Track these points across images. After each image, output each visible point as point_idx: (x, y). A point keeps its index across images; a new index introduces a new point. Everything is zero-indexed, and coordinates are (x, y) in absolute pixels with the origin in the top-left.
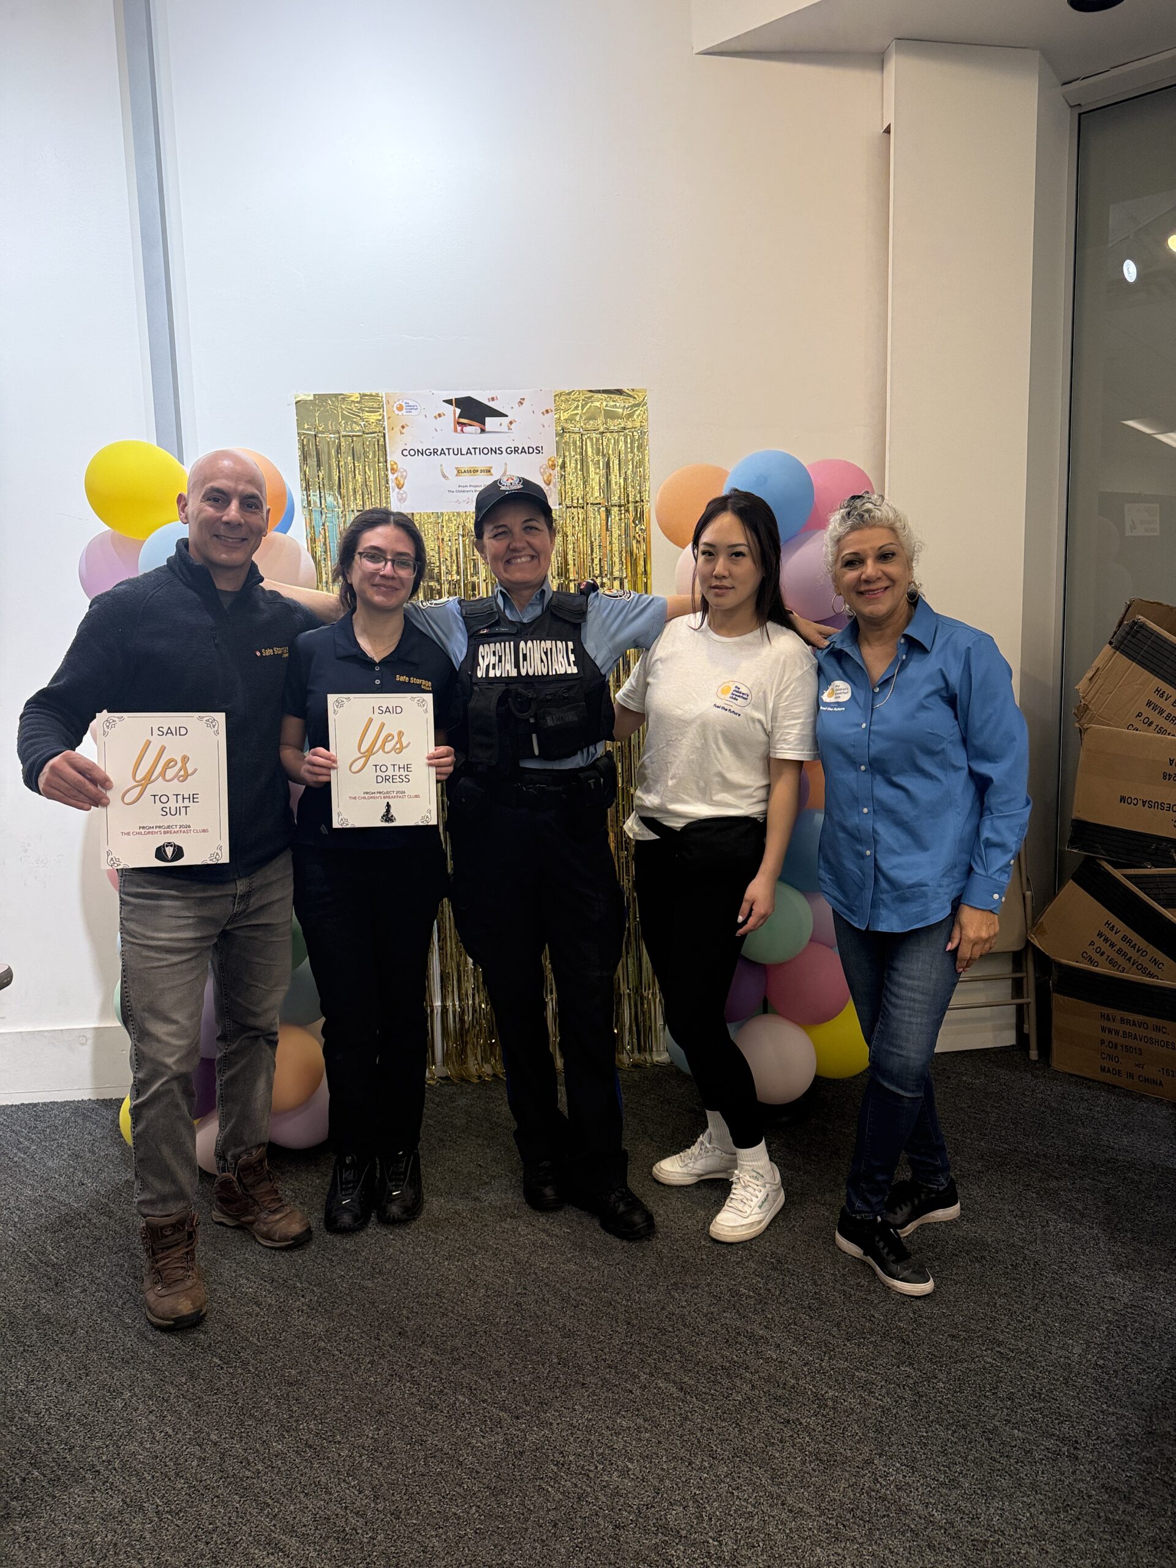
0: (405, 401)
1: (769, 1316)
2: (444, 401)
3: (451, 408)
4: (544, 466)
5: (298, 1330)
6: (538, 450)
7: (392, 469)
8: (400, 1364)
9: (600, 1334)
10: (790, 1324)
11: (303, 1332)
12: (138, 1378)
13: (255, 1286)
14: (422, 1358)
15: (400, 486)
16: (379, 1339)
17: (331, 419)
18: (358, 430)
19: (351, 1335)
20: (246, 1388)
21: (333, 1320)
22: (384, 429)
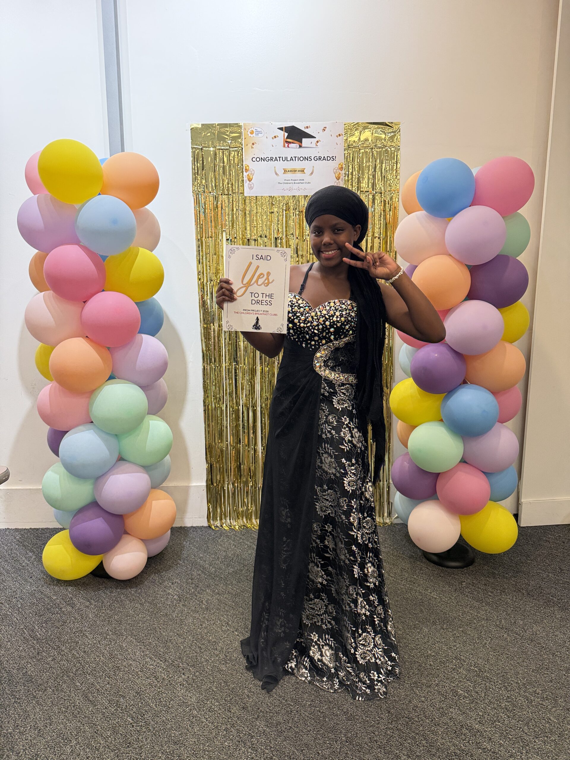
0: (255, 128)
1: (480, 713)
2: (278, 128)
3: (282, 133)
4: (336, 168)
5: (180, 700)
6: (333, 158)
7: (246, 169)
8: (244, 732)
9: (371, 719)
10: (495, 721)
11: (183, 702)
12: (81, 729)
13: (155, 664)
14: (258, 729)
15: (250, 179)
16: (230, 712)
17: (211, 139)
18: (227, 146)
19: (213, 707)
20: (147, 744)
21: (202, 694)
22: (242, 145)
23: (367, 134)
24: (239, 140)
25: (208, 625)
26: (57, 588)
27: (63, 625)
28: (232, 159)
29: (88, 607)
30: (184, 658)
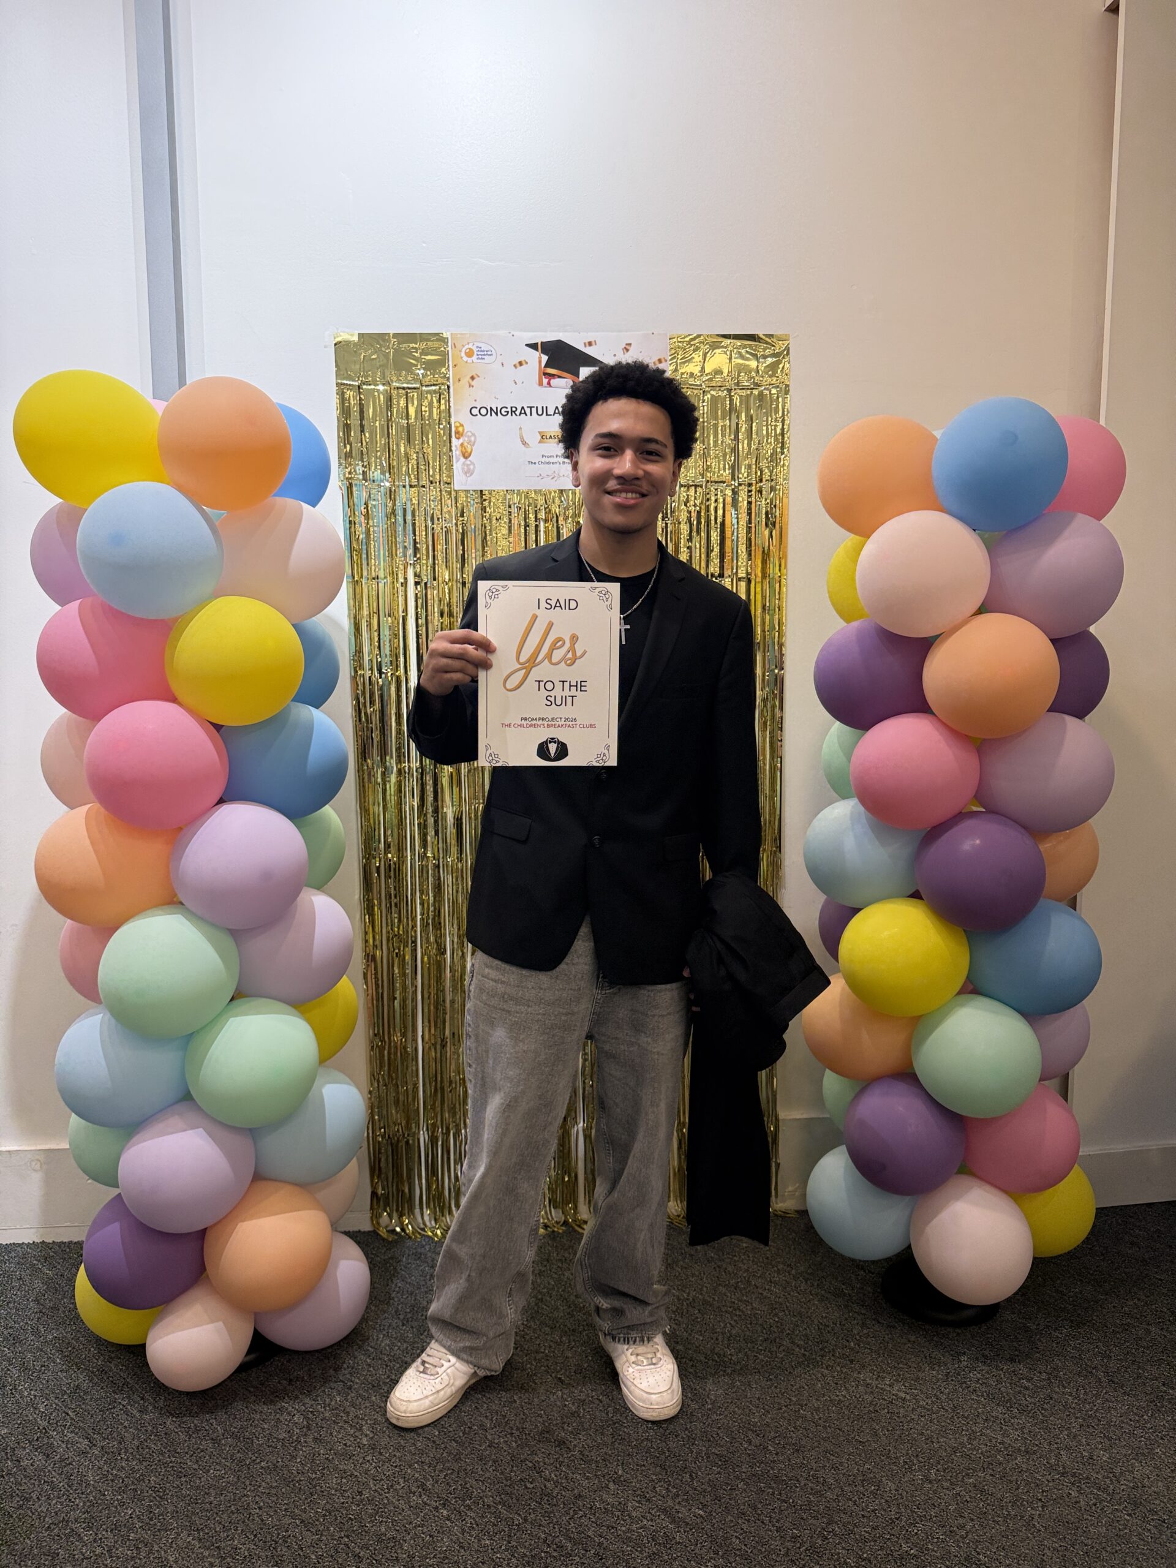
0: (477, 344)
7: (457, 433)
15: (466, 455)
17: (380, 366)
18: (415, 380)
22: (448, 379)
23: (718, 360)
24: (443, 370)
25: (376, 1491)
28: (427, 409)
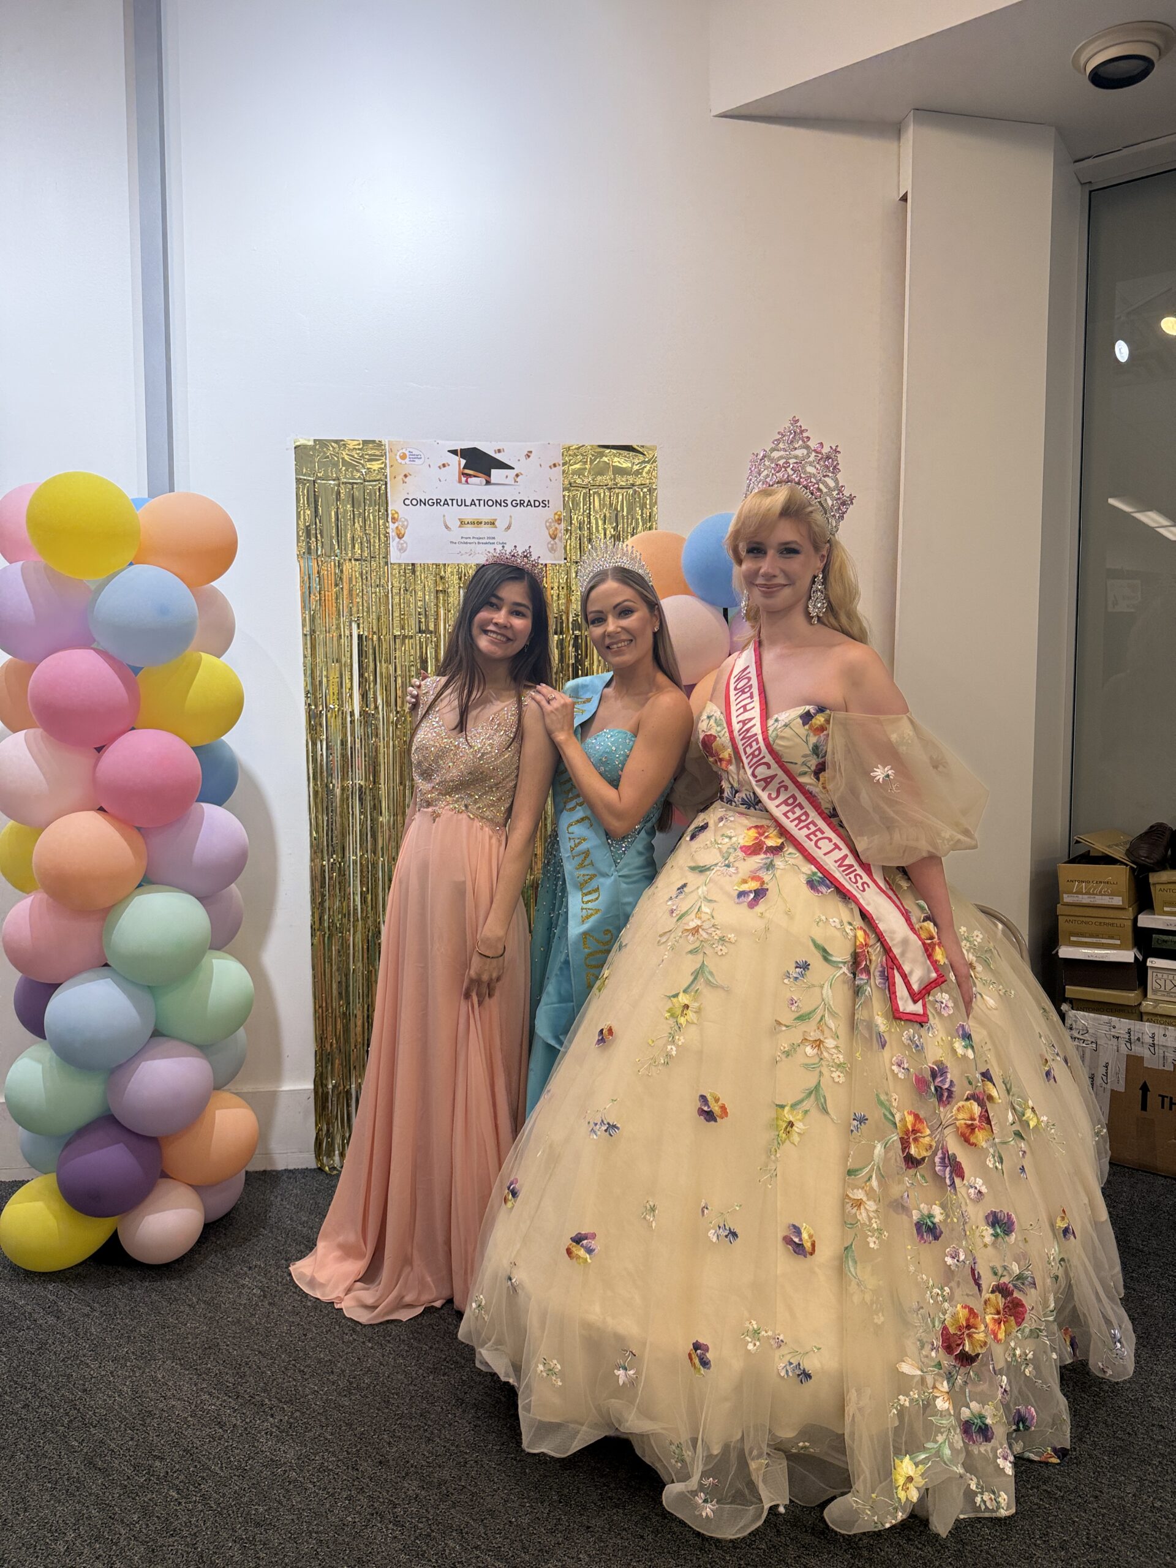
0: (409, 449)
2: (449, 451)
3: (456, 459)
4: (550, 521)
5: (266, 1457)
6: (544, 504)
7: (393, 518)
8: (381, 1500)
11: (271, 1459)
12: (83, 1514)
13: (218, 1403)
14: (405, 1493)
15: (400, 536)
16: (357, 1470)
17: (331, 465)
18: (359, 478)
19: (326, 1464)
20: (207, 1528)
21: (306, 1446)
22: (386, 477)
26: (25, 1287)
27: (41, 1348)
29: (88, 1315)
30: (274, 1390)
